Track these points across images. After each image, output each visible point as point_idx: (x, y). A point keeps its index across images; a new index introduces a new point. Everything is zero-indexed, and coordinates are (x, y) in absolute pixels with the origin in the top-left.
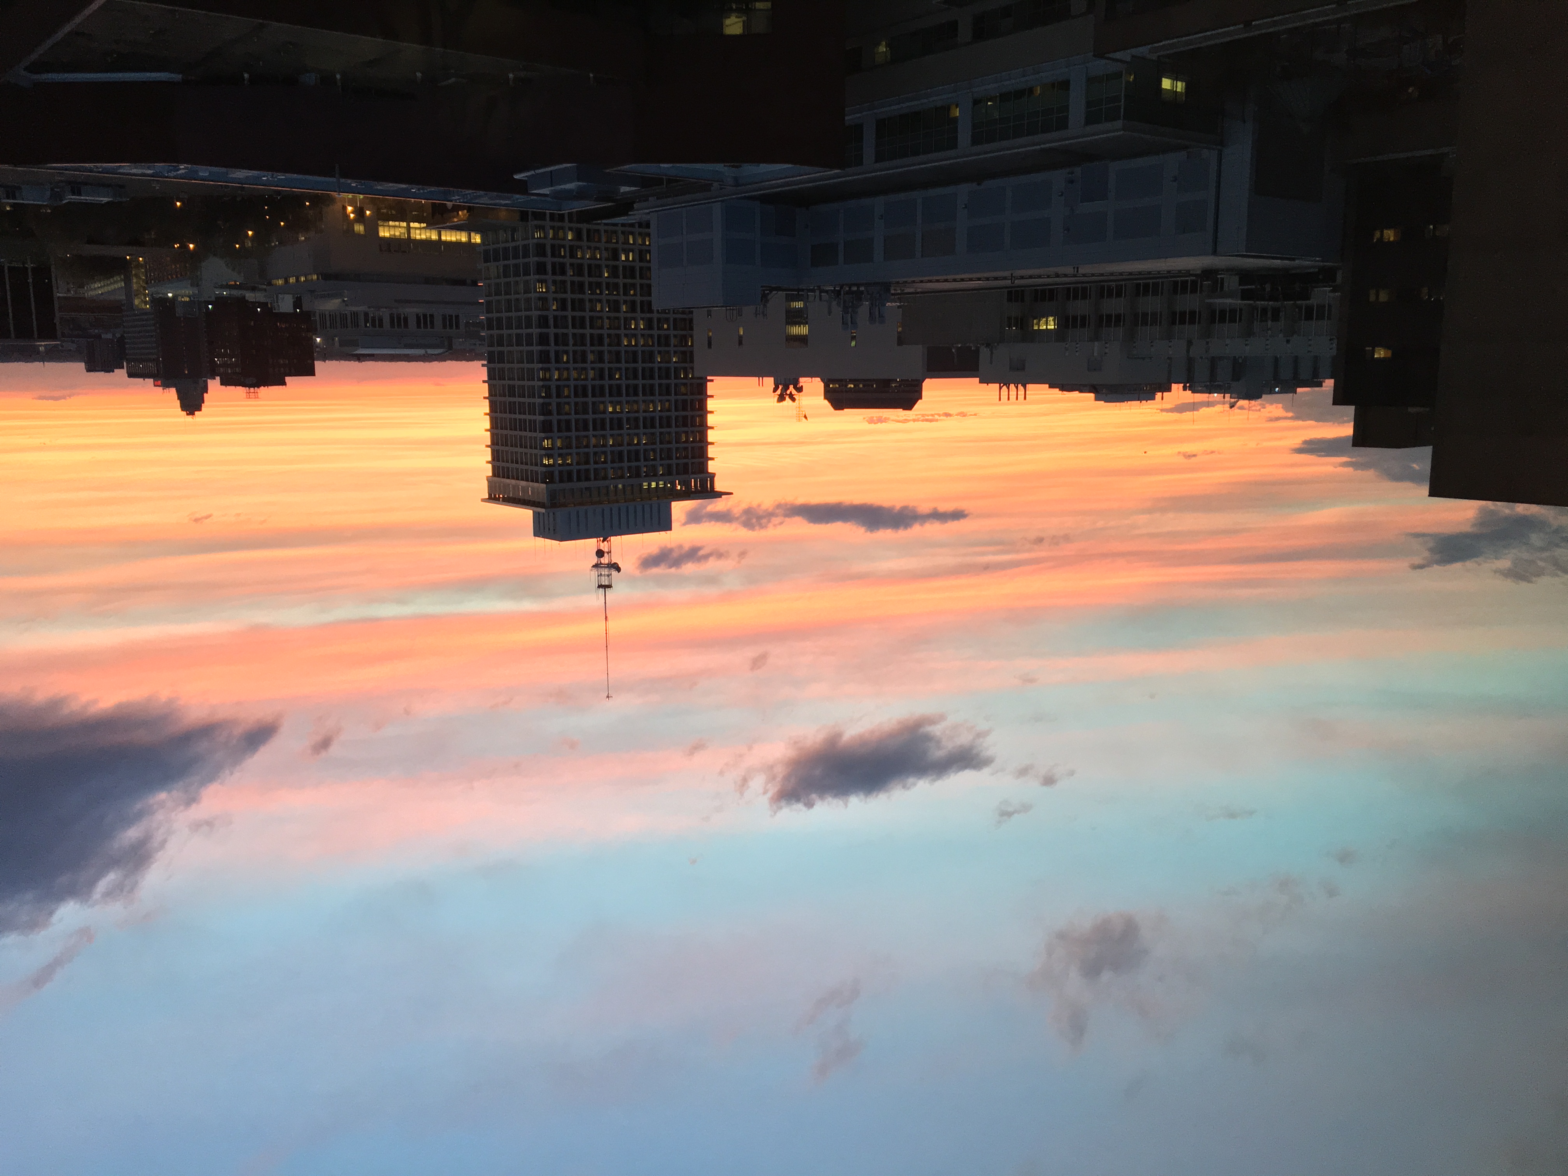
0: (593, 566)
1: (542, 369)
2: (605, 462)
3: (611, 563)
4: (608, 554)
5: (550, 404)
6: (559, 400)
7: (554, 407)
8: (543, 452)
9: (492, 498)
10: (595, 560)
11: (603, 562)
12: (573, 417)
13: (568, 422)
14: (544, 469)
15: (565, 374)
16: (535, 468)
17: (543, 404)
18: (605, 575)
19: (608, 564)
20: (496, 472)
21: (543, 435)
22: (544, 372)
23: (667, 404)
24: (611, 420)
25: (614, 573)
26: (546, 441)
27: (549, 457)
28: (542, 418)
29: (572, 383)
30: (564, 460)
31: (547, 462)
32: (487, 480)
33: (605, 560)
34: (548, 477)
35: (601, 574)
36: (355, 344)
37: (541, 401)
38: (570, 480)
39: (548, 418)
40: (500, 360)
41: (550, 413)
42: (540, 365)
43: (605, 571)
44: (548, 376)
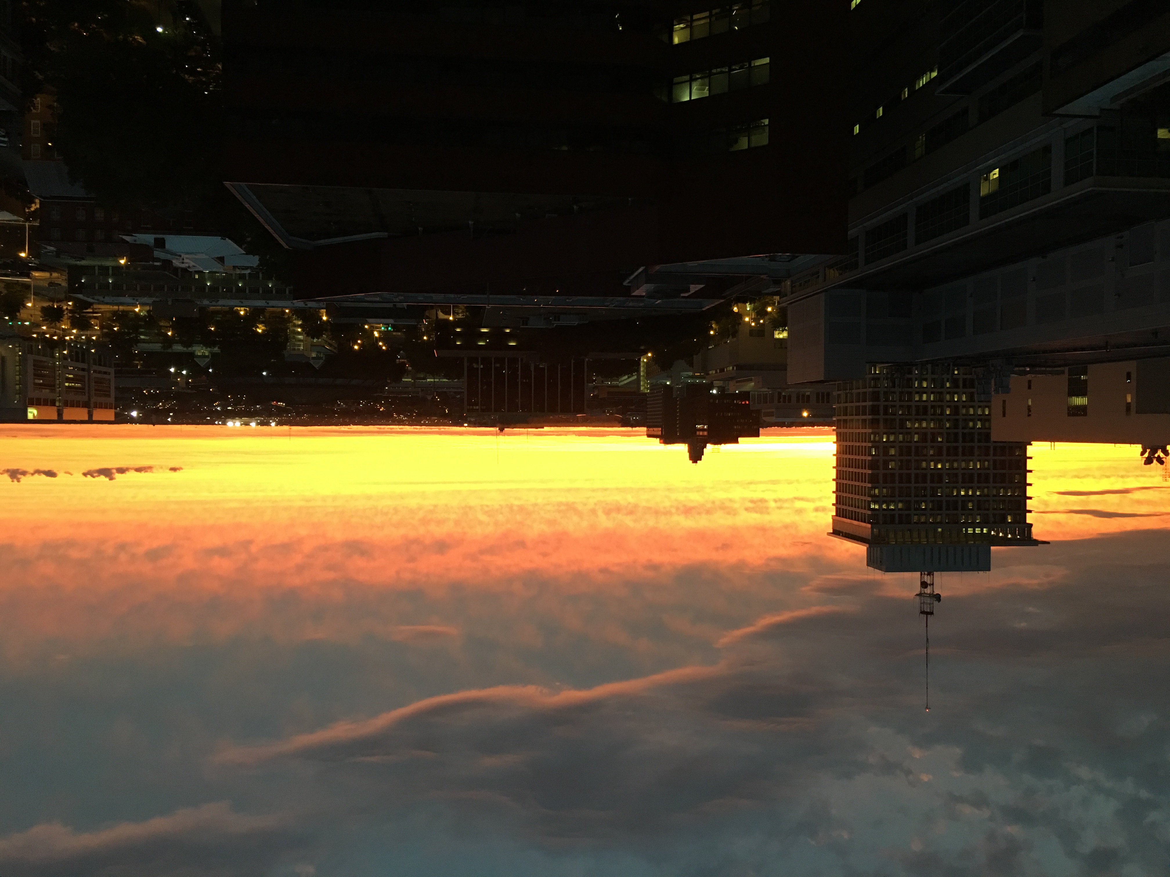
0: (917, 595)
1: (872, 433)
3: (933, 593)
4: (930, 586)
5: (878, 461)
6: (886, 458)
7: (881, 464)
8: (870, 499)
9: (836, 533)
10: (918, 589)
11: (926, 592)
12: (898, 472)
13: (893, 476)
14: (871, 512)
15: (892, 438)
16: (864, 511)
17: (872, 460)
18: (927, 603)
19: (930, 594)
20: (840, 513)
21: (870, 485)
22: (874, 435)
23: (986, 463)
24: (932, 475)
25: (936, 603)
26: (873, 489)
27: (875, 503)
28: (870, 472)
29: (898, 445)
30: (888, 506)
31: (873, 506)
32: (832, 519)
33: (928, 590)
34: (874, 518)
35: (924, 602)
37: (870, 458)
38: (893, 522)
39: (876, 471)
40: (846, 427)
41: (878, 468)
42: (870, 431)
43: (927, 600)
44: (877, 439)
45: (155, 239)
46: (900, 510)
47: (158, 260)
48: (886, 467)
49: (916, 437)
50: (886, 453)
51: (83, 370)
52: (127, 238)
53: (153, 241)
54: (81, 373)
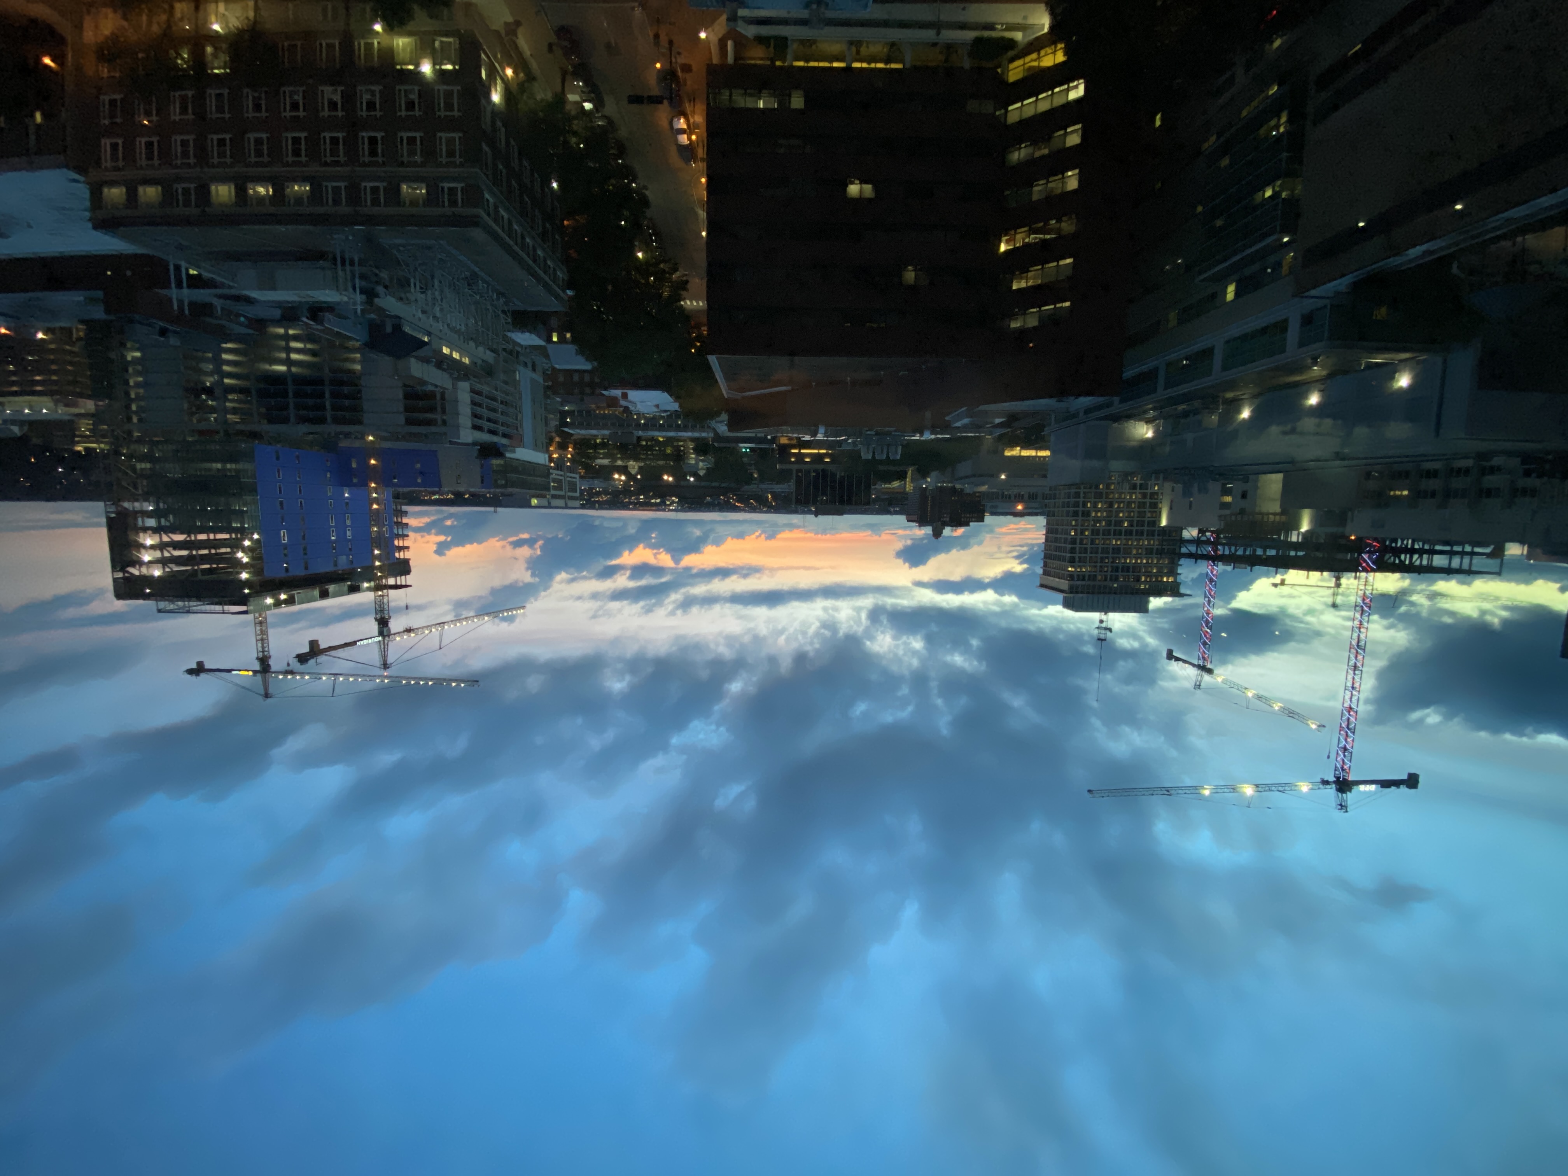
0: (1096, 627)
2: (1107, 571)
3: (1107, 626)
4: (1106, 622)
6: (1081, 537)
7: (1078, 541)
8: (1069, 564)
10: (1097, 624)
11: (1102, 626)
12: (1089, 546)
13: (1086, 549)
14: (1067, 573)
16: (1063, 572)
18: (1102, 634)
19: (1105, 627)
20: (1046, 573)
21: (1068, 555)
22: (1074, 522)
24: (1113, 549)
25: (1108, 633)
27: (1072, 567)
29: (1091, 528)
30: (1081, 569)
31: (1071, 569)
32: (1041, 577)
33: (1104, 624)
34: (1071, 577)
35: (1100, 632)
36: (996, 507)
38: (1083, 579)
39: (1074, 546)
40: (1053, 515)
41: (1075, 543)
42: (1072, 518)
43: (1102, 631)
44: (1076, 524)
45: (622, 393)
46: (1089, 572)
47: (621, 406)
48: (1081, 543)
49: (1104, 523)
50: (1082, 533)
51: (561, 475)
52: (604, 392)
53: (620, 394)
54: (560, 477)
